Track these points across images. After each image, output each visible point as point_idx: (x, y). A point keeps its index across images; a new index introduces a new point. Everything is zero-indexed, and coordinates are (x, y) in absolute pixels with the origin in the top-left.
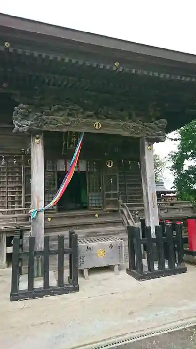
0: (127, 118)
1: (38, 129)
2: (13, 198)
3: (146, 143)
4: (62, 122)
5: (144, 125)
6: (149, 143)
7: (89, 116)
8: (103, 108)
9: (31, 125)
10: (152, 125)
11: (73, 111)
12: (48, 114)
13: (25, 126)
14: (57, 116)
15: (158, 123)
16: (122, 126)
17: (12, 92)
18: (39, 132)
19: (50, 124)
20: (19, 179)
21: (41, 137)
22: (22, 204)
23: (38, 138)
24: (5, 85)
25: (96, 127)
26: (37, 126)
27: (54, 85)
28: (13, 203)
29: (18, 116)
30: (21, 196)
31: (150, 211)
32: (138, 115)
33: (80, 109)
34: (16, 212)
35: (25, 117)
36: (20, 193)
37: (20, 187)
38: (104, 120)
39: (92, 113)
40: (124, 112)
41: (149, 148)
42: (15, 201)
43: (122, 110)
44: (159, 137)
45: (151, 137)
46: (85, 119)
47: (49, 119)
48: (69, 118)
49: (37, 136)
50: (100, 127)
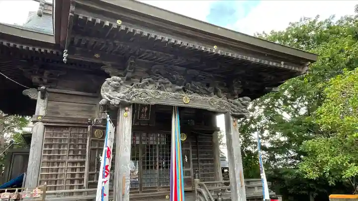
0: (213, 93)
2: (73, 175)
3: (231, 118)
4: (152, 95)
5: (228, 101)
6: (234, 119)
7: (178, 90)
8: (190, 83)
9: (123, 98)
10: (236, 101)
11: (162, 84)
12: (137, 86)
13: (117, 98)
14: (147, 88)
15: (242, 100)
16: (209, 101)
17: (103, 62)
18: (129, 105)
19: (140, 97)
20: (82, 152)
21: (130, 109)
22: (85, 184)
23: (127, 111)
24: (97, 56)
25: (185, 101)
26: (128, 100)
28: (72, 181)
29: (108, 88)
30: (84, 174)
31: (238, 192)
32: (223, 92)
34: (74, 193)
35: (116, 89)
36: (82, 169)
37: (83, 163)
38: (192, 94)
39: (181, 87)
40: (210, 88)
41: (234, 124)
42: (74, 180)
43: (208, 86)
44: (244, 114)
45: (236, 114)
46: (174, 92)
47: (139, 92)
48: (158, 91)
49: (127, 109)
50: (188, 102)
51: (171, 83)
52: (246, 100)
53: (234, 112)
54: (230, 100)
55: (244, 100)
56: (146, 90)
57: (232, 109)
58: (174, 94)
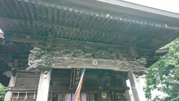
0: (116, 58)
1: (47, 66)
3: (134, 75)
4: (68, 61)
5: (129, 63)
6: (136, 76)
8: (98, 51)
10: (135, 62)
11: (76, 53)
12: (57, 55)
13: (36, 63)
15: (139, 61)
16: (113, 63)
18: (48, 69)
19: (58, 62)
21: (49, 73)
23: (46, 74)
24: (28, 37)
25: (94, 64)
26: (46, 64)
27: (63, 37)
29: (32, 57)
32: (124, 56)
33: (81, 52)
38: (100, 59)
39: (91, 54)
40: (113, 54)
41: (137, 79)
43: (112, 52)
44: (143, 70)
45: (137, 71)
46: (85, 58)
47: (58, 59)
48: (73, 58)
49: (46, 72)
50: (97, 64)
51: (83, 53)
52: (143, 60)
53: (134, 69)
54: (130, 62)
55: (141, 60)
56: (64, 58)
57: (133, 68)
58: (85, 59)
